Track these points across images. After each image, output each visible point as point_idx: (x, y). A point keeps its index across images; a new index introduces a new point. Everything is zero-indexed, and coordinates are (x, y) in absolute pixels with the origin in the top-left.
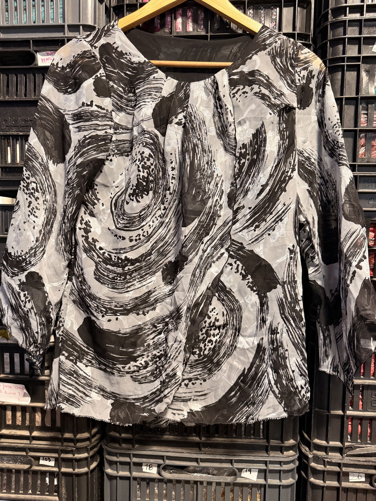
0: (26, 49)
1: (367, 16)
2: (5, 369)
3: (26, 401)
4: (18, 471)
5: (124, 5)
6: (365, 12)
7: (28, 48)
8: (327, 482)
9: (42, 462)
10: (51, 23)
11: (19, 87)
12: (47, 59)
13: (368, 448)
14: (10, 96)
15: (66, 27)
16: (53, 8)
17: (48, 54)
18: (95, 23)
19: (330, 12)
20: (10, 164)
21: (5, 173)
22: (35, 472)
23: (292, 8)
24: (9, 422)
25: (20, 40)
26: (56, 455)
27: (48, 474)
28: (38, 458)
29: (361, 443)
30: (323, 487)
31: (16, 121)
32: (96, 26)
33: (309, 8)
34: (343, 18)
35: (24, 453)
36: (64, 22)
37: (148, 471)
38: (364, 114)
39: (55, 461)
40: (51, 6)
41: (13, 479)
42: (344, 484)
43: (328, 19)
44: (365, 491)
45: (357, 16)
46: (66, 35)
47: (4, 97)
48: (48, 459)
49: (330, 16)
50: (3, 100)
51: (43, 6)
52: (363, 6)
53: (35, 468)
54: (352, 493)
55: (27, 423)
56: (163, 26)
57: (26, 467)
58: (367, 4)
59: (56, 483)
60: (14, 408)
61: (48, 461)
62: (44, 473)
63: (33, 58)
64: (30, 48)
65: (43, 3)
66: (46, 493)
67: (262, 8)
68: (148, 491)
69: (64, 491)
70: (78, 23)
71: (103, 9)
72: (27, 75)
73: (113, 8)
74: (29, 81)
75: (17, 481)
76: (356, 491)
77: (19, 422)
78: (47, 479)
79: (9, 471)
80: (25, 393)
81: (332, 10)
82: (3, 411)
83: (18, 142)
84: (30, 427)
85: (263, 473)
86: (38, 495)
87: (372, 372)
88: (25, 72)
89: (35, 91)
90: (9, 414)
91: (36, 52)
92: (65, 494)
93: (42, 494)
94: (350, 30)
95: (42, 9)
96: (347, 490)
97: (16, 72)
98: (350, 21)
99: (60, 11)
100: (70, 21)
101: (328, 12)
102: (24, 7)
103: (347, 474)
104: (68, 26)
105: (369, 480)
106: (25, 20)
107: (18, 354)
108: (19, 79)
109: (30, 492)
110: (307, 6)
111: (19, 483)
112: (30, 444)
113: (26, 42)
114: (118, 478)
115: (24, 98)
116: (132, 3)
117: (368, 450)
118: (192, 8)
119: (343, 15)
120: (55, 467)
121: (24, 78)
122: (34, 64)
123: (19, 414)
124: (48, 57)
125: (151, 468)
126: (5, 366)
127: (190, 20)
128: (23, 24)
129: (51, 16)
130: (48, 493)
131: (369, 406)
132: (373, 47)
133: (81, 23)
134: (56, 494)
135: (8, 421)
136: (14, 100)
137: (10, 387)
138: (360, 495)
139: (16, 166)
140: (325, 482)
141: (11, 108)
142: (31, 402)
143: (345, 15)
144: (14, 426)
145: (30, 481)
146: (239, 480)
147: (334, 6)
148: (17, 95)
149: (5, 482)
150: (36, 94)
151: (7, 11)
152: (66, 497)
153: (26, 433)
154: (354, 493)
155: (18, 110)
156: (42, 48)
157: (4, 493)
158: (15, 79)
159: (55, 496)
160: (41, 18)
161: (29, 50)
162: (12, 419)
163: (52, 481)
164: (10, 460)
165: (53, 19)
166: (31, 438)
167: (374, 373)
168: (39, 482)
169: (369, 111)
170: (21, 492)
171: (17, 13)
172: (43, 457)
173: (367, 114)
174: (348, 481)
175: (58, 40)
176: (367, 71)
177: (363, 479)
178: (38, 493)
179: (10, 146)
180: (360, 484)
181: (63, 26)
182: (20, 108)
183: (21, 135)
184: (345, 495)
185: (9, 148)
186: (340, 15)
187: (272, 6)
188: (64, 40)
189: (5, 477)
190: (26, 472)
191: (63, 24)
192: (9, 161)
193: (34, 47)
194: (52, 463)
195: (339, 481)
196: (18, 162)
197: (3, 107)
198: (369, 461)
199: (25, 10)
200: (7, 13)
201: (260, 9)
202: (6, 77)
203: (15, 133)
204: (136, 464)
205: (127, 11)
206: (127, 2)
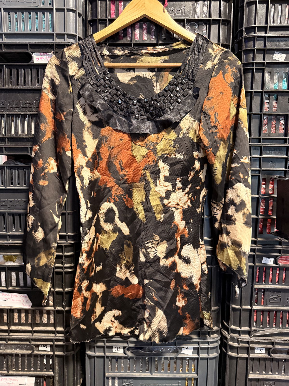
0: (25, 51)
1: (270, 34)
2: (13, 284)
3: (28, 306)
4: (23, 355)
5: (97, 20)
6: (268, 32)
7: (26, 49)
8: (240, 354)
9: (41, 348)
10: (43, 32)
11: (19, 78)
12: (40, 58)
13: (267, 331)
14: (13, 85)
15: (55, 35)
16: (45, 20)
17: (41, 55)
18: (76, 32)
19: (244, 30)
20: (14, 135)
21: (10, 141)
22: (36, 356)
23: (218, 25)
24: (16, 321)
25: (20, 44)
26: (51, 343)
27: (45, 356)
28: (38, 346)
29: (263, 328)
30: (237, 358)
31: (17, 104)
32: (76, 34)
33: (229, 25)
34: (252, 35)
35: (28, 343)
36: (53, 31)
37: (117, 351)
38: (267, 102)
39: (51, 347)
40: (43, 19)
41: (20, 361)
42: (251, 355)
43: (242, 35)
44: (265, 359)
45: (262, 34)
46: (55, 41)
47: (8, 86)
48: (46, 346)
49: (244, 33)
50: (8, 88)
51: (37, 18)
52: (267, 26)
53: (36, 353)
54: (256, 361)
55: (30, 321)
56: (125, 35)
57: (29, 352)
58: (270, 25)
59: (51, 362)
60: (19, 311)
61: (45, 348)
62: (42, 356)
63: (30, 58)
64: (28, 50)
65: (37, 17)
66: (44, 370)
67: (196, 24)
68: (117, 365)
69: (57, 368)
70: (64, 33)
71: (81, 21)
72: (26, 70)
73: (89, 21)
74: (27, 74)
75: (23, 362)
76: (259, 359)
77: (23, 321)
78: (45, 360)
79: (17, 355)
80: (27, 301)
81: (246, 28)
82: (12, 313)
83: (19, 119)
84: (32, 324)
85: (197, 350)
86: (38, 371)
87: (270, 280)
88: (24, 67)
89: (32, 81)
90: (16, 315)
91: (32, 53)
92: (58, 370)
93: (42, 370)
94: (258, 44)
95: (36, 20)
96: (253, 359)
97: (18, 67)
98: (257, 37)
99: (50, 22)
100: (58, 30)
101: (242, 30)
102: (22, 19)
103: (253, 349)
104: (56, 34)
105: (268, 352)
106: (23, 28)
107: (22, 272)
108: (19, 72)
109: (32, 369)
110: (227, 25)
111: (24, 364)
112: (32, 336)
113: (25, 46)
114: (96, 357)
115: (23, 87)
116: (103, 18)
117: (267, 332)
118: (146, 23)
119: (253, 33)
120: (50, 351)
121: (23, 71)
122: (31, 62)
123: (23, 315)
124: (41, 57)
125: (119, 350)
126: (13, 281)
127: (145, 32)
128: (22, 32)
129: (43, 26)
130: (45, 370)
131: (268, 302)
132: (273, 56)
133: (66, 33)
134: (51, 370)
135: (16, 320)
136: (17, 88)
137: (17, 296)
138: (261, 362)
139: (18, 136)
140: (238, 354)
141: (14, 94)
142: (32, 306)
143: (255, 33)
144: (20, 324)
145: (32, 362)
146: (180, 355)
147: (247, 26)
148: (18, 84)
149: (14, 363)
150: (33, 84)
151: (10, 21)
152: (58, 372)
153: (29, 328)
154: (257, 361)
155: (19, 95)
156: (37, 50)
157: (14, 371)
158: (16, 72)
159: (51, 371)
160: (36, 28)
161: (28, 51)
162: (18, 319)
163: (48, 361)
164: (17, 348)
165: (45, 28)
166: (33, 332)
167: (271, 280)
168: (39, 362)
169: (270, 101)
170: (26, 370)
171: (17, 23)
172: (42, 345)
173: (269, 103)
174: (254, 353)
175: (49, 45)
176: (269, 73)
177: (264, 351)
178: (38, 370)
179: (14, 121)
180: (262, 355)
181: (53, 34)
182: (21, 94)
183: (22, 114)
184: (251, 362)
185: (12, 123)
186: (250, 32)
187: (204, 23)
188: (53, 45)
189: (14, 360)
190: (29, 355)
191: (53, 33)
192: (13, 133)
193: (31, 49)
194: (48, 349)
195: (248, 353)
196: (20, 134)
197: (8, 93)
198: (268, 340)
199: (24, 21)
200: (9, 23)
201: (195, 25)
202: (9, 71)
203: (18, 113)
204: (108, 347)
205: (99, 23)
206: (99, 17)
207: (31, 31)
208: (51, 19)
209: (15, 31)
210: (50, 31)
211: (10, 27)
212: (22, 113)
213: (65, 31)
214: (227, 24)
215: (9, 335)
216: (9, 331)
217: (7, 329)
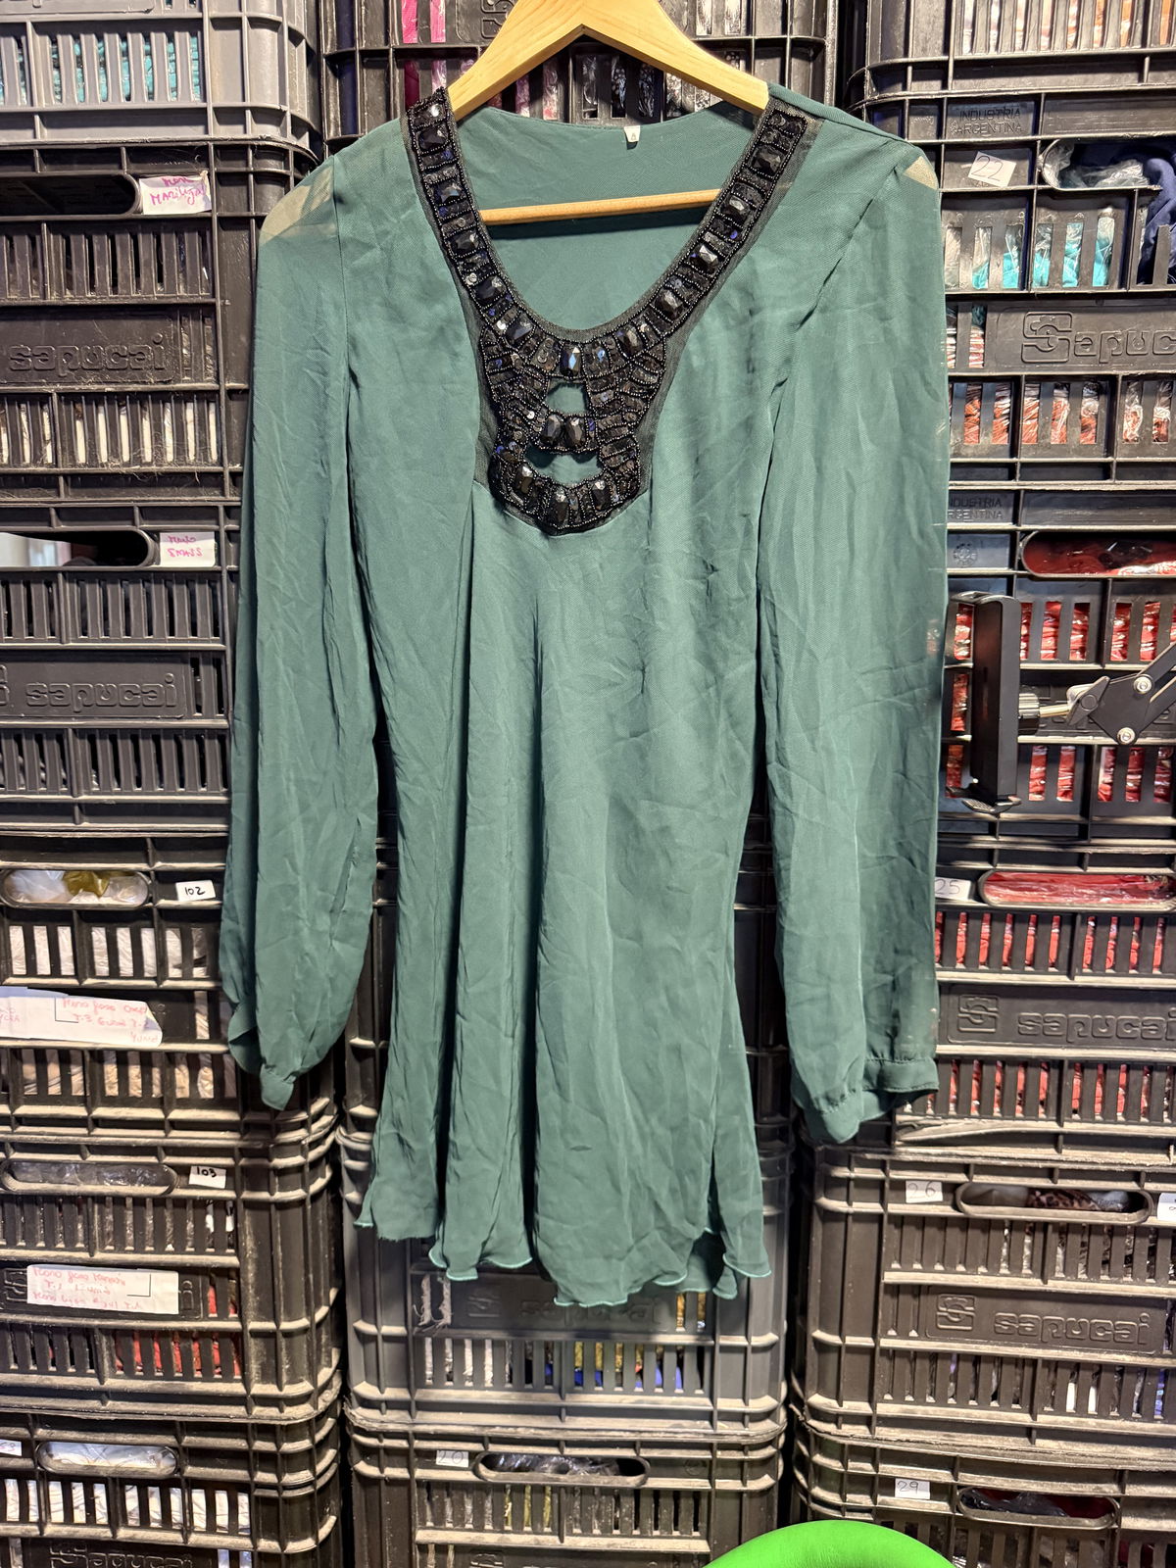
0: (113, 171)
1: (958, 88)
2: (97, 967)
3: (152, 1040)
4: (139, 1201)
5: (354, 52)
6: (950, 81)
7: (116, 166)
8: (855, 1204)
9: (194, 1179)
10: (171, 101)
11: (96, 268)
12: (165, 195)
13: (950, 1126)
14: (75, 291)
15: (210, 112)
16: (175, 61)
17: (167, 183)
18: (283, 100)
19: (868, 76)
20: (85, 465)
21: (73, 487)
22: (181, 1203)
23: (778, 61)
24: (112, 1090)
25: (95, 147)
26: (228, 1161)
27: (210, 1208)
28: (184, 1171)
29: (934, 1117)
30: (847, 1214)
31: (93, 356)
32: (284, 108)
33: (819, 59)
34: (896, 93)
35: (153, 1160)
36: (204, 98)
38: (950, 336)
39: (227, 1175)
40: (170, 54)
41: (129, 1221)
42: (894, 1208)
43: (862, 96)
44: (943, 1222)
45: (930, 89)
46: (212, 135)
47: (61, 294)
48: (211, 1170)
49: (867, 87)
50: (61, 303)
51: (149, 54)
52: (947, 62)
53: (178, 1192)
54: (913, 1228)
55: (156, 1091)
57: (159, 1190)
58: (957, 57)
59: (229, 1227)
60: (122, 1057)
61: (210, 1176)
62: (201, 1204)
63: (129, 195)
64: (121, 168)
65: (148, 48)
66: (208, 1250)
69: (249, 1243)
70: (239, 104)
71: (300, 59)
72: (117, 237)
73: (328, 58)
74: (122, 253)
75: (139, 1225)
76: (922, 1222)
77: (135, 1090)
78: (210, 1220)
79: (119, 1200)
80: (147, 1022)
81: (874, 71)
82: (98, 1066)
83: (101, 408)
84: (164, 1100)
86: (189, 1253)
87: (960, 954)
88: (111, 229)
89: (138, 275)
90: (111, 1071)
91: (137, 177)
92: (252, 1250)
93: (200, 1251)
94: (916, 125)
95: (145, 61)
96: (900, 1221)
97: (89, 229)
98: (912, 102)
99: (194, 67)
100: (221, 95)
101: (861, 78)
102: (99, 56)
103: (900, 1186)
104: (216, 109)
105: (951, 1197)
106: (104, 90)
107: (128, 930)
108: (95, 247)
109: (170, 1247)
110: (814, 57)
111: (144, 1230)
112: (166, 1137)
113: (108, 154)
115: (110, 298)
116: (375, 47)
117: (948, 1131)
119: (900, 86)
120: (227, 1188)
121: (107, 243)
122: (133, 209)
123: (134, 1071)
124: (167, 190)
126: (97, 958)
128: (101, 106)
129: (170, 82)
130: (212, 1250)
131: (953, 1030)
132: (970, 168)
133: (248, 103)
134: (232, 1251)
135: (111, 1088)
136: (89, 302)
137: (111, 1008)
138: (930, 1231)
139: (99, 470)
140: (850, 1204)
141: (81, 323)
142: (165, 1040)
143: (905, 88)
144: (125, 1100)
145: (169, 1225)
147: (879, 62)
148: (92, 288)
149: (109, 1228)
150: (143, 286)
151: (57, 67)
152: (255, 1256)
153: (156, 1114)
154: (918, 1228)
155: (97, 327)
156: (150, 166)
157: (110, 1251)
158: (85, 246)
159: (230, 1255)
160: (145, 88)
161: (121, 172)
162: (119, 1083)
163: (219, 1223)
164: (118, 1179)
165: (176, 89)
166: (167, 1125)
167: (964, 957)
168: (190, 1226)
169: (960, 329)
170: (148, 1249)
171: (83, 72)
172: (198, 1165)
173: (955, 336)
174: (903, 1201)
175: (191, 148)
176: (958, 230)
177: (939, 1196)
178: (188, 1249)
179: (82, 418)
180: (930, 1207)
181: (204, 110)
182: (102, 323)
183: (109, 393)
184: (896, 1232)
185: (79, 424)
186: (892, 83)
188: (207, 146)
189: (110, 1218)
190: (159, 1202)
191: (203, 105)
192: (82, 456)
193: (133, 166)
194: (220, 1181)
195: (882, 1201)
196: (104, 460)
197: (59, 319)
198: (950, 1155)
199: (103, 64)
200: (56, 73)
202: (62, 242)
203: (94, 388)
205: (363, 65)
206: (361, 45)
207: (128, 98)
208: (196, 55)
209: (76, 102)
210: (194, 100)
211: (58, 89)
212: (109, 389)
213: (244, 100)
214: (812, 53)
215: (89, 1135)
216: (90, 1123)
217: (85, 1114)
